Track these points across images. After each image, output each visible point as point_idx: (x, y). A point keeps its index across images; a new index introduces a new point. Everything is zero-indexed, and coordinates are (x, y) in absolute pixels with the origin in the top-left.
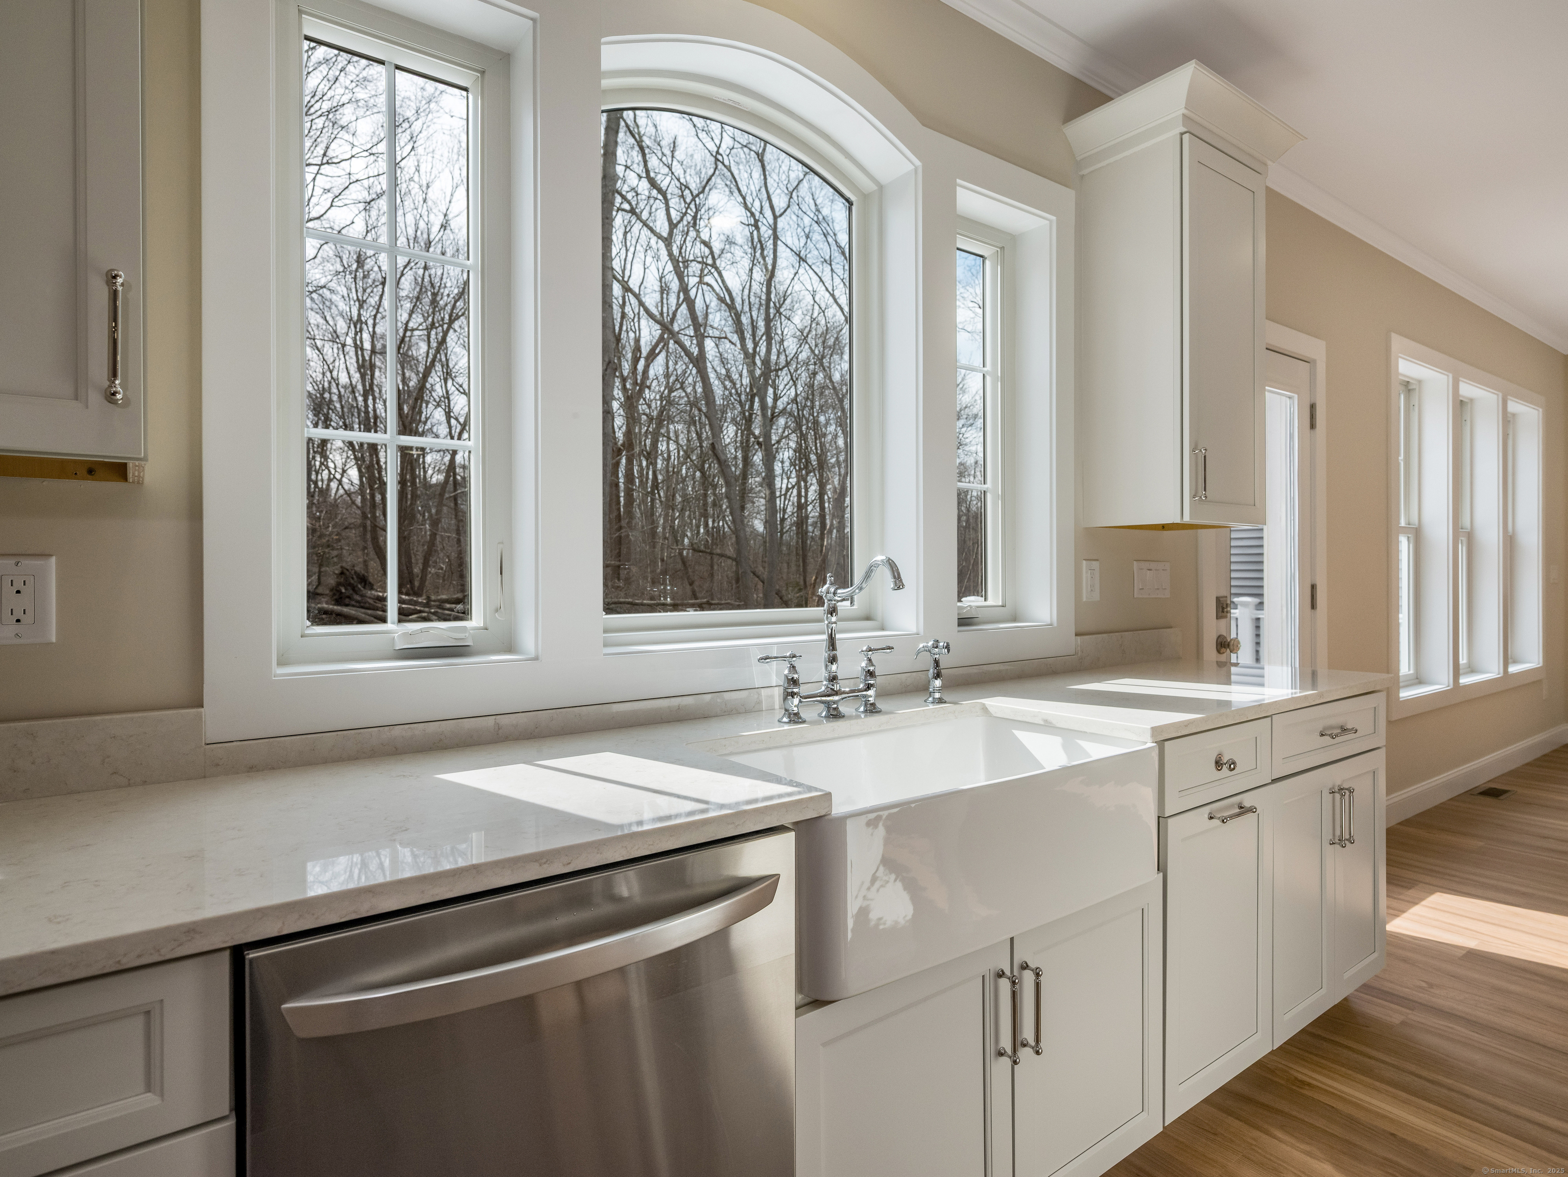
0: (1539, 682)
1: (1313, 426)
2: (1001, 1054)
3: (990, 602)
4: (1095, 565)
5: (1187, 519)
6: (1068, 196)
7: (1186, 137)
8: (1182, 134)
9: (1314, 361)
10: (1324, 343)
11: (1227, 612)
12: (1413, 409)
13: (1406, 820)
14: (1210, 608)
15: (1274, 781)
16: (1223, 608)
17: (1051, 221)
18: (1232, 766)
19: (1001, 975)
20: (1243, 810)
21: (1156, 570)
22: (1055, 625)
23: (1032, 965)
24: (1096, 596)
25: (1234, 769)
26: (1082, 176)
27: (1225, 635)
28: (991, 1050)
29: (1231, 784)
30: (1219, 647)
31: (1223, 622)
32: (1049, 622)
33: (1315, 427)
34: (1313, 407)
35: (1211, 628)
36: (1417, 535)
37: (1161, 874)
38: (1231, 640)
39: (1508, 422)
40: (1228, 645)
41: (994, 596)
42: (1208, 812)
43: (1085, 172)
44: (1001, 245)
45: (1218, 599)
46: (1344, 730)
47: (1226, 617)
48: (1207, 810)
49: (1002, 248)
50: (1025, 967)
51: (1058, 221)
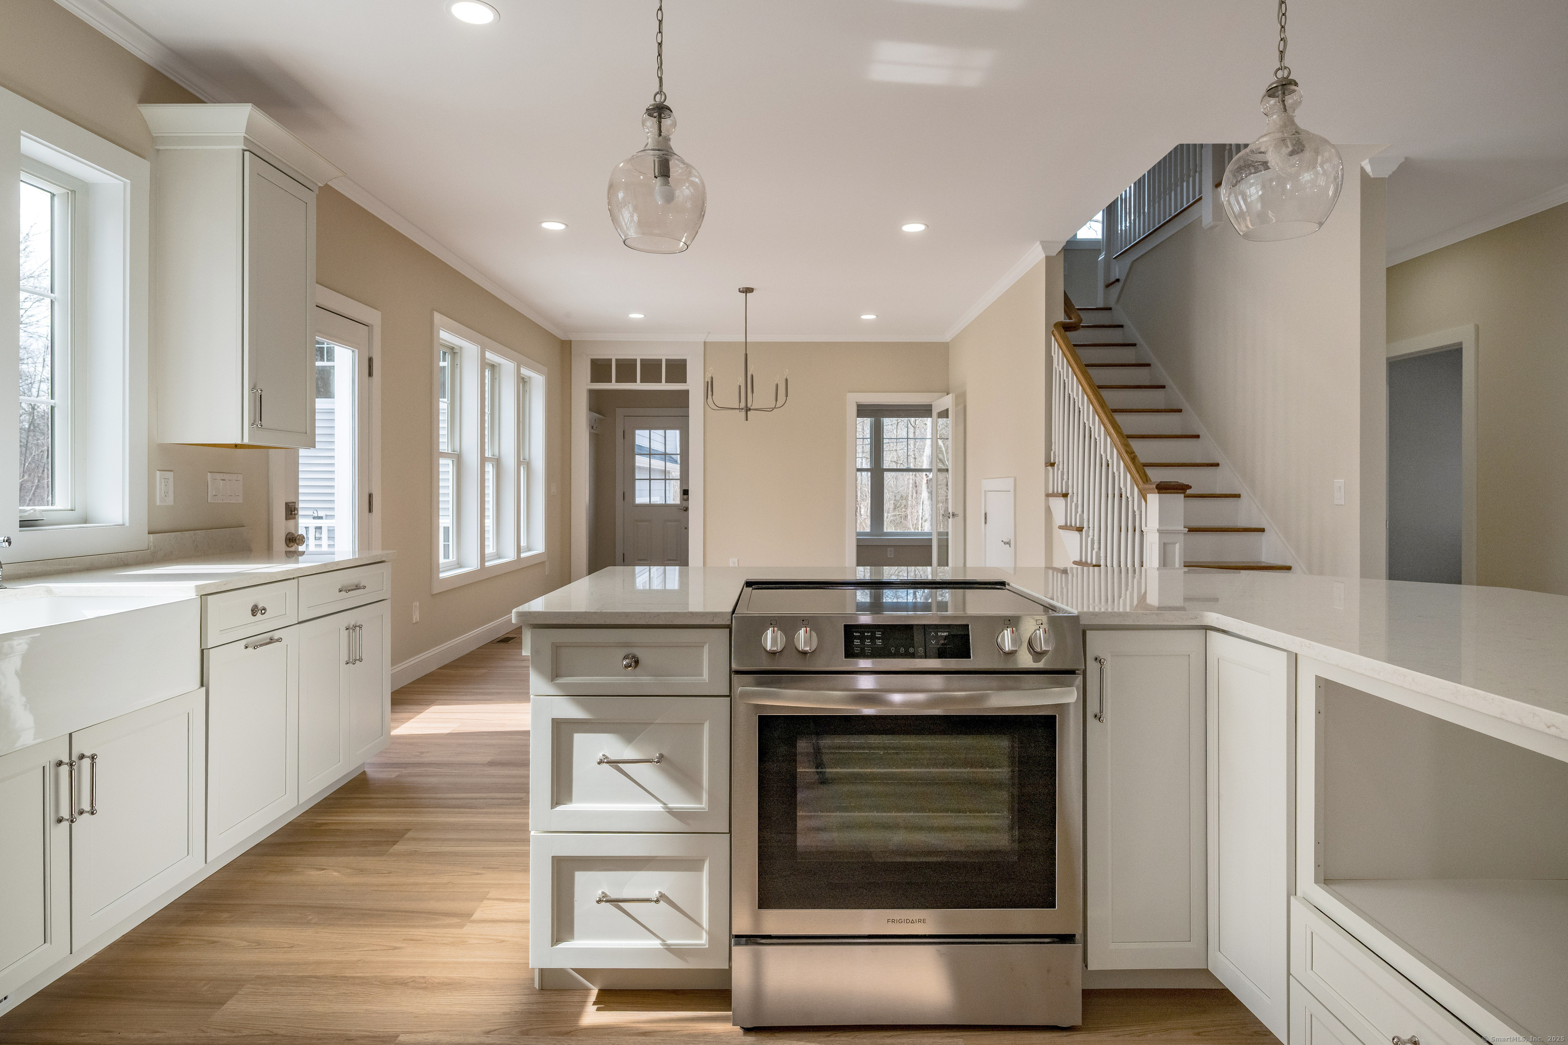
0: (543, 563)
1: (370, 374)
2: (60, 821)
3: (58, 506)
4: (170, 475)
5: (246, 441)
6: (144, 166)
7: (247, 154)
8: (244, 150)
9: (372, 326)
10: (379, 313)
11: (295, 514)
12: (457, 368)
13: (444, 666)
14: (279, 512)
15: (299, 623)
16: (292, 511)
17: (125, 183)
18: (263, 611)
19: (60, 763)
20: (272, 641)
21: (230, 480)
22: (127, 524)
23: (88, 754)
24: (170, 501)
25: (264, 613)
26: (158, 150)
27: (293, 532)
28: (51, 817)
29: (261, 624)
30: (288, 542)
31: (291, 522)
32: (121, 523)
33: (372, 375)
34: (370, 360)
35: (280, 528)
36: (458, 459)
37: (204, 689)
38: (298, 535)
39: (523, 382)
40: (295, 540)
41: (62, 501)
42: (244, 644)
43: (161, 148)
44: (72, 189)
45: (287, 504)
46: (357, 587)
47: (295, 518)
48: (244, 642)
49: (73, 192)
50: (82, 757)
51: (132, 184)
